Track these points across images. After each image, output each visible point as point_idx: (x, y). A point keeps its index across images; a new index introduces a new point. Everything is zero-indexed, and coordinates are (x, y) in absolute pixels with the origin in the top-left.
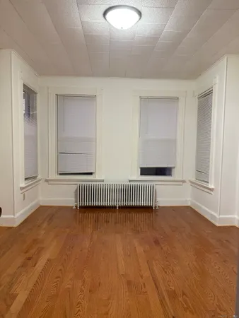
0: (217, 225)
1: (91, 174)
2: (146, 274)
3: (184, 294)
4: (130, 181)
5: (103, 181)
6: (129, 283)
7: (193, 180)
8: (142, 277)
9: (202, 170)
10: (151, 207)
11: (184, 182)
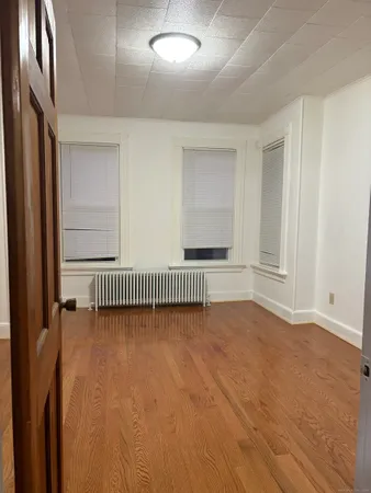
0: (292, 322)
1: (113, 259)
2: (213, 386)
3: (262, 403)
4: (170, 269)
5: (131, 269)
6: (192, 397)
7: (257, 264)
8: (207, 389)
9: (269, 251)
10: (201, 304)
11: (244, 267)
